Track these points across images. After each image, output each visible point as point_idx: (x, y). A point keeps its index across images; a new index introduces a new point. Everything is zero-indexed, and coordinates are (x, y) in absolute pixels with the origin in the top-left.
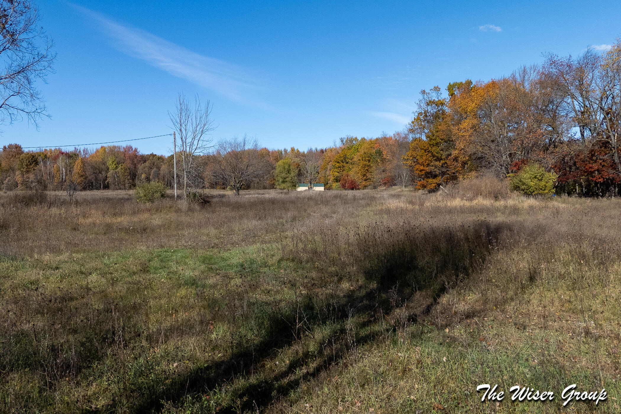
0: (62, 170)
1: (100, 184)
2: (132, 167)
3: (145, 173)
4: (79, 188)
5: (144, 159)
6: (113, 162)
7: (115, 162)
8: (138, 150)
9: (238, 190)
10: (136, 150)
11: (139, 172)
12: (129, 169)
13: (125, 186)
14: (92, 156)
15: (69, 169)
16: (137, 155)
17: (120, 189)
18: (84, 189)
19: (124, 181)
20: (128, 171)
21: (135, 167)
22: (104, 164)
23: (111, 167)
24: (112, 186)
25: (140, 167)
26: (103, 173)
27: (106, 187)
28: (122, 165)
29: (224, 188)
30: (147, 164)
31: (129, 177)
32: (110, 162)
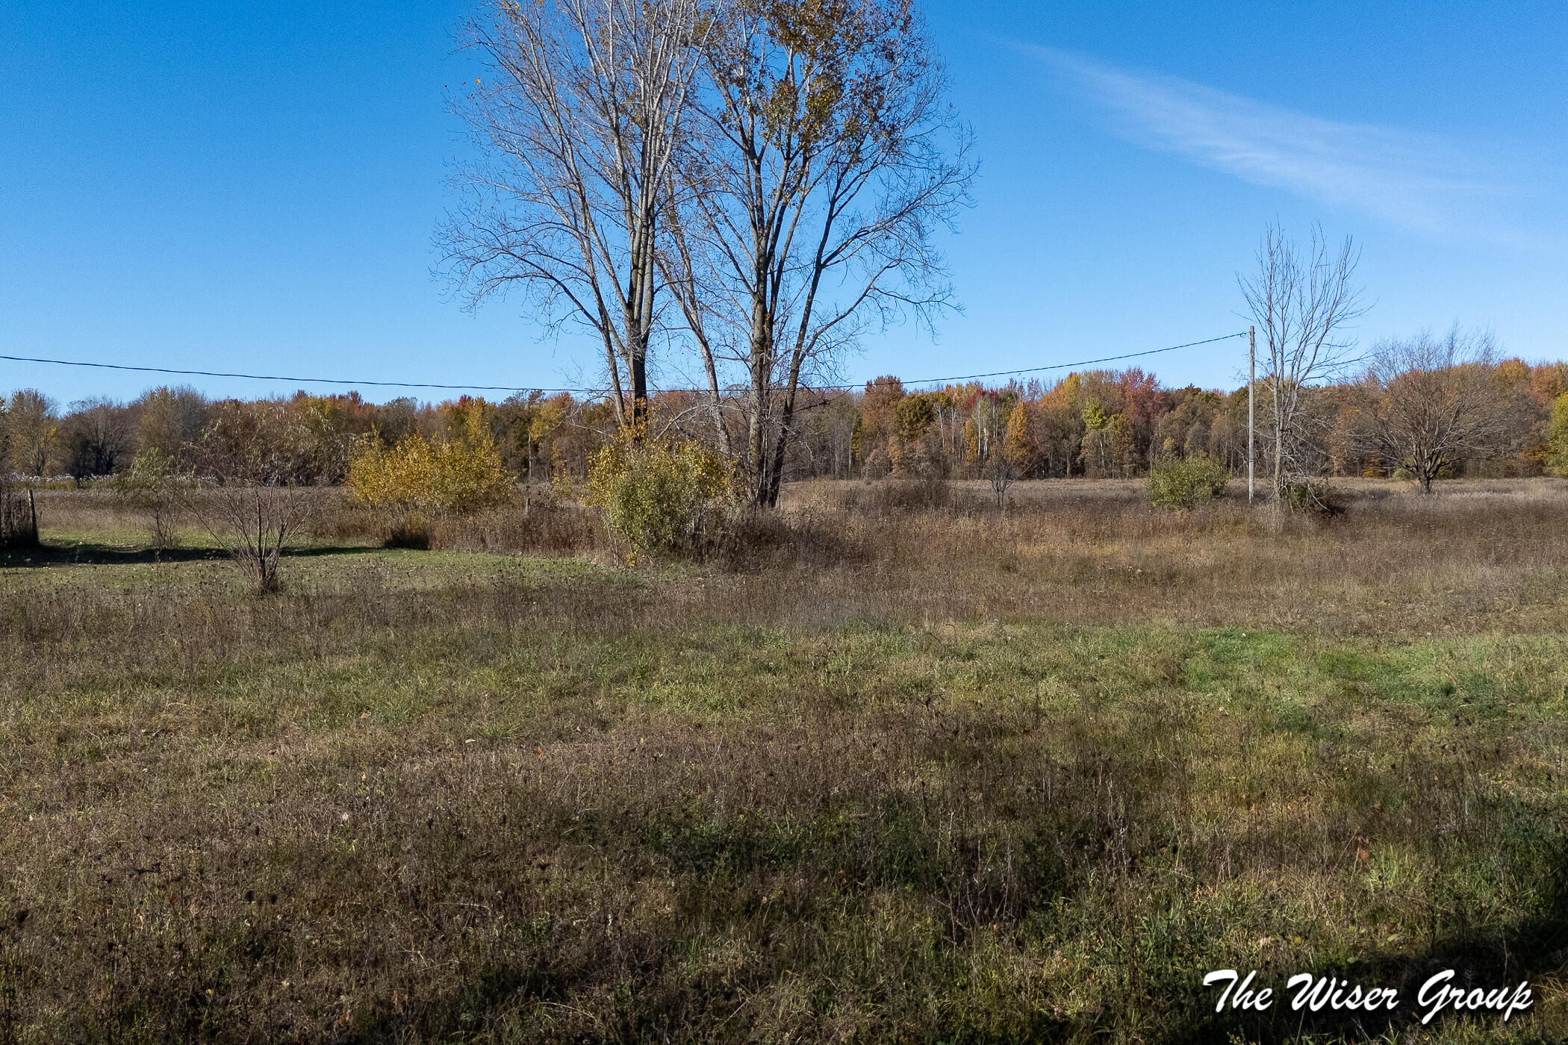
0: (982, 432)
1: (1065, 463)
2: (1140, 421)
3: (1173, 437)
4: (1019, 473)
5: (1170, 401)
6: (1097, 409)
7: (1101, 411)
8: (1157, 380)
9: (1429, 479)
10: (1151, 378)
11: (1158, 433)
12: (1133, 426)
13: (1121, 469)
14: (1049, 399)
15: (998, 427)
16: (1153, 393)
17: (1111, 476)
18: (1029, 475)
19: (1121, 457)
20: (1131, 431)
21: (1148, 422)
22: (1075, 414)
23: (1091, 421)
24: (1091, 469)
25: (1160, 421)
26: (1073, 436)
27: (1079, 471)
28: (1116, 418)
29: (1384, 475)
30: (1177, 414)
31: (1132, 446)
32: (1090, 411)
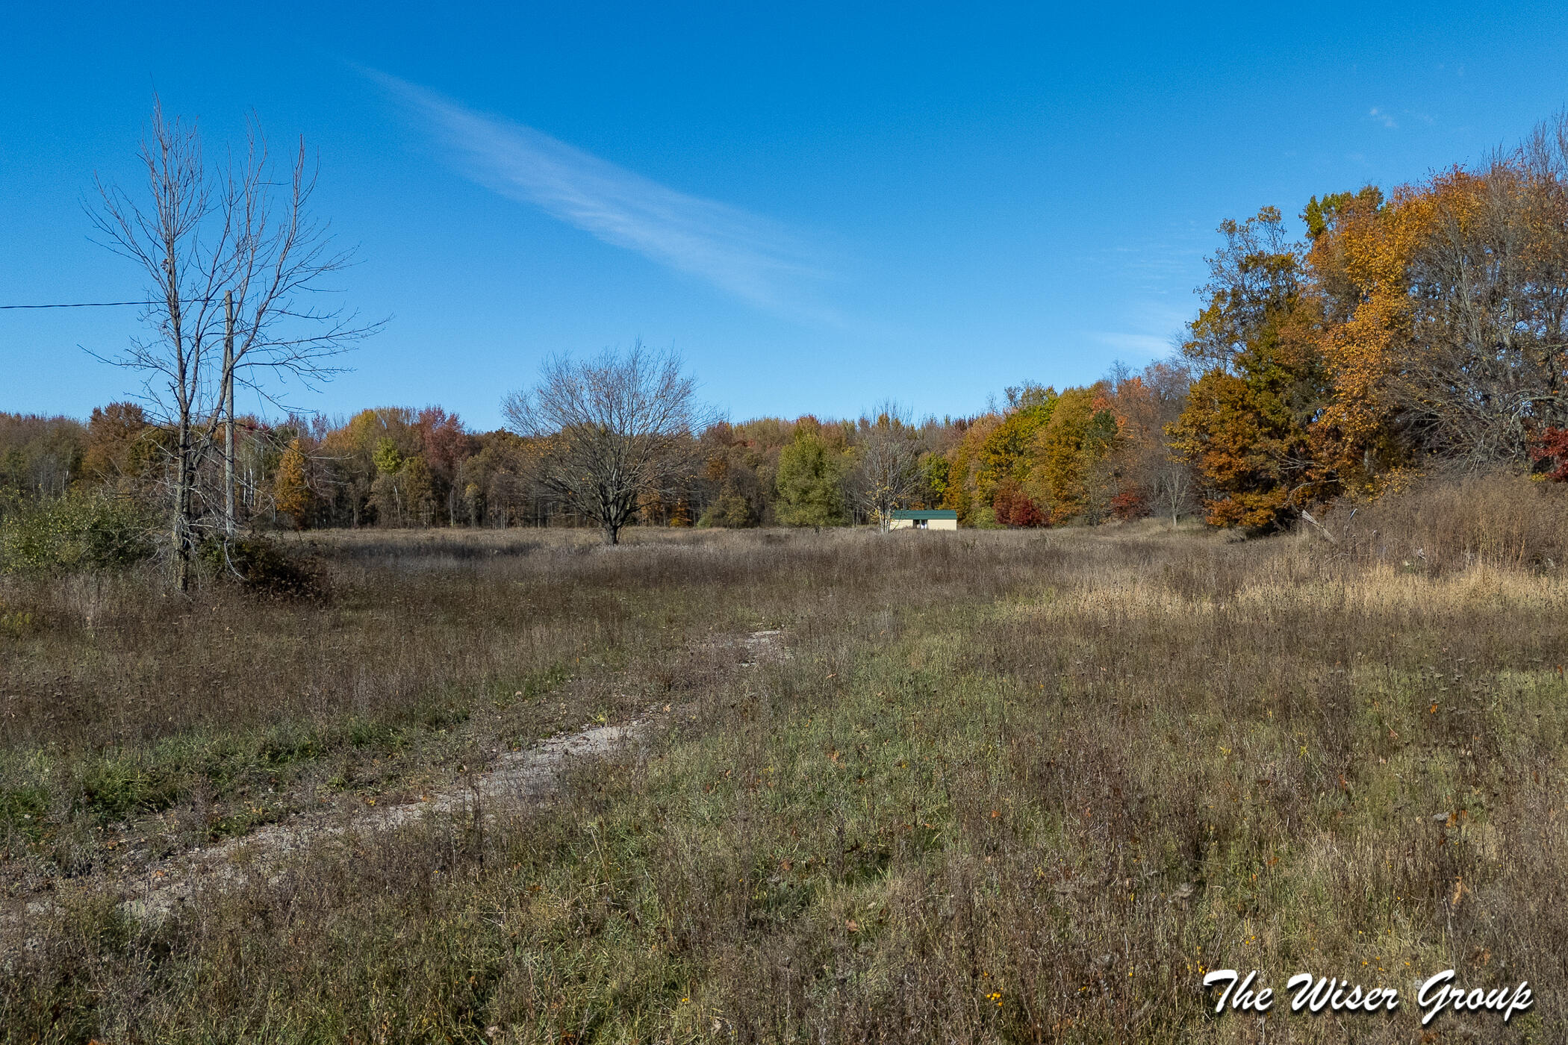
0: (248, 473)
1: (351, 511)
2: (440, 465)
3: (476, 482)
4: (292, 522)
5: (475, 444)
6: (389, 451)
7: (395, 453)
8: (460, 421)
9: (615, 528)
10: (454, 419)
11: (460, 477)
12: (432, 471)
13: (418, 518)
14: (333, 437)
15: (267, 467)
16: (455, 434)
17: (405, 525)
18: (304, 525)
19: (416, 505)
20: (428, 476)
21: (450, 467)
22: (365, 455)
23: (383, 464)
24: (384, 518)
25: (462, 466)
26: (360, 480)
27: (369, 518)
28: (411, 461)
30: (480, 458)
31: (430, 493)
32: (381, 452)
